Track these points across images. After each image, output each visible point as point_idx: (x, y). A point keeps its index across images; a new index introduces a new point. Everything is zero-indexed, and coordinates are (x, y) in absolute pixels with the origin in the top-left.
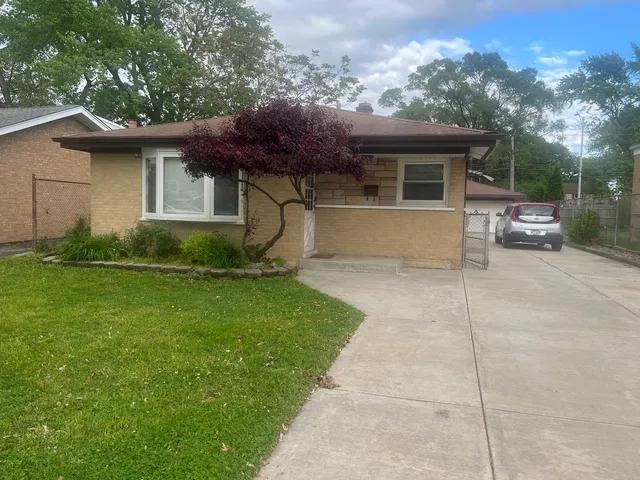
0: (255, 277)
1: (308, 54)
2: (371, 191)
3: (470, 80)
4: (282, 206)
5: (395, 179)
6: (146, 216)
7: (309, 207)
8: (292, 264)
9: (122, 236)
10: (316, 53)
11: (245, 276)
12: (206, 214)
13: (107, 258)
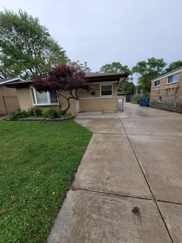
0: (62, 120)
1: (77, 62)
2: (93, 94)
3: (114, 69)
4: (68, 99)
5: (99, 90)
6: (34, 105)
7: (77, 99)
8: (73, 115)
9: (27, 111)
10: (78, 61)
11: (59, 120)
12: (49, 103)
13: (22, 117)
